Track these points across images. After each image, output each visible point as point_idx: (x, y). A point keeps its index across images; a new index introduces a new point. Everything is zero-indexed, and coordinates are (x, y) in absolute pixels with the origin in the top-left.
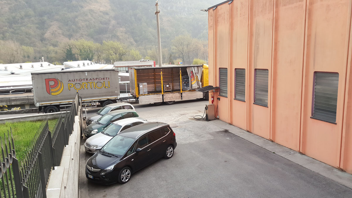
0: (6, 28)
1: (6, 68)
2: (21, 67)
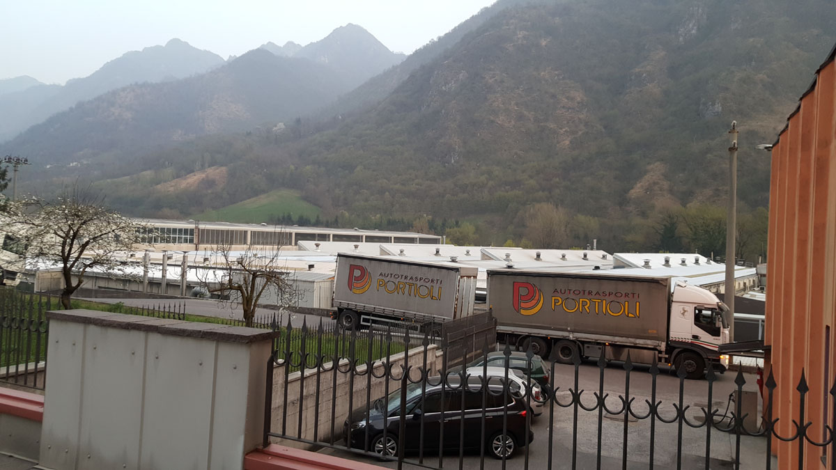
0: (557, 179)
1: (508, 256)
2: (538, 256)
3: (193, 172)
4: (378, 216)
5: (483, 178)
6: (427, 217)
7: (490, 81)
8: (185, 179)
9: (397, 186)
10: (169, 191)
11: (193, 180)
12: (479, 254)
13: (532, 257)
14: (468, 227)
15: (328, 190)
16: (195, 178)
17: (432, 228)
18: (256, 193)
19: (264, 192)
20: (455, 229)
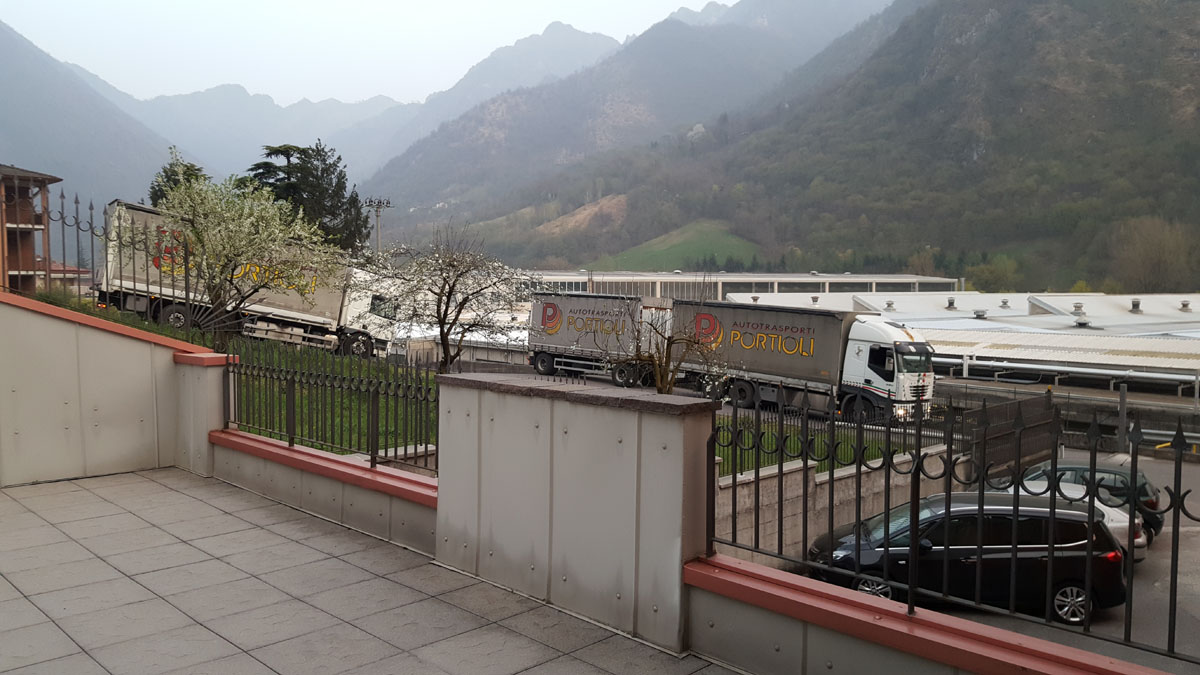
0: (1172, 175)
1: (1078, 307)
2: (1136, 305)
3: (584, 205)
4: (849, 251)
5: (1030, 182)
6: (930, 250)
7: (1040, 20)
8: (573, 215)
9: (881, 204)
10: (553, 234)
11: (582, 216)
12: (1026, 306)
13: (1123, 308)
14: (1004, 262)
15: (770, 218)
16: (586, 212)
17: (940, 266)
18: (666, 229)
19: (676, 226)
20: (982, 266)
